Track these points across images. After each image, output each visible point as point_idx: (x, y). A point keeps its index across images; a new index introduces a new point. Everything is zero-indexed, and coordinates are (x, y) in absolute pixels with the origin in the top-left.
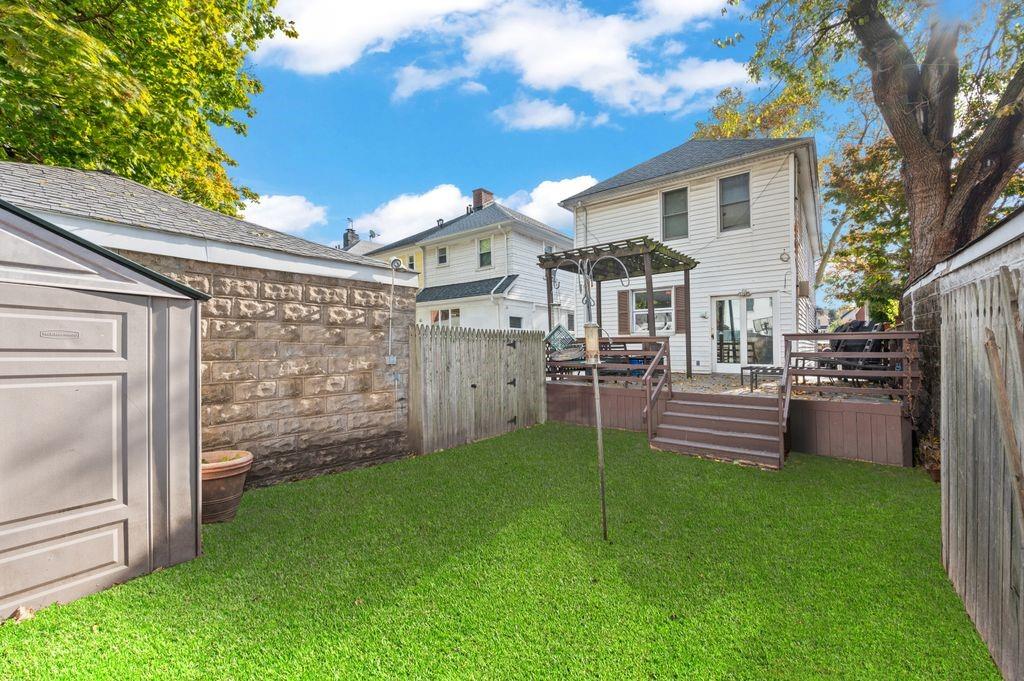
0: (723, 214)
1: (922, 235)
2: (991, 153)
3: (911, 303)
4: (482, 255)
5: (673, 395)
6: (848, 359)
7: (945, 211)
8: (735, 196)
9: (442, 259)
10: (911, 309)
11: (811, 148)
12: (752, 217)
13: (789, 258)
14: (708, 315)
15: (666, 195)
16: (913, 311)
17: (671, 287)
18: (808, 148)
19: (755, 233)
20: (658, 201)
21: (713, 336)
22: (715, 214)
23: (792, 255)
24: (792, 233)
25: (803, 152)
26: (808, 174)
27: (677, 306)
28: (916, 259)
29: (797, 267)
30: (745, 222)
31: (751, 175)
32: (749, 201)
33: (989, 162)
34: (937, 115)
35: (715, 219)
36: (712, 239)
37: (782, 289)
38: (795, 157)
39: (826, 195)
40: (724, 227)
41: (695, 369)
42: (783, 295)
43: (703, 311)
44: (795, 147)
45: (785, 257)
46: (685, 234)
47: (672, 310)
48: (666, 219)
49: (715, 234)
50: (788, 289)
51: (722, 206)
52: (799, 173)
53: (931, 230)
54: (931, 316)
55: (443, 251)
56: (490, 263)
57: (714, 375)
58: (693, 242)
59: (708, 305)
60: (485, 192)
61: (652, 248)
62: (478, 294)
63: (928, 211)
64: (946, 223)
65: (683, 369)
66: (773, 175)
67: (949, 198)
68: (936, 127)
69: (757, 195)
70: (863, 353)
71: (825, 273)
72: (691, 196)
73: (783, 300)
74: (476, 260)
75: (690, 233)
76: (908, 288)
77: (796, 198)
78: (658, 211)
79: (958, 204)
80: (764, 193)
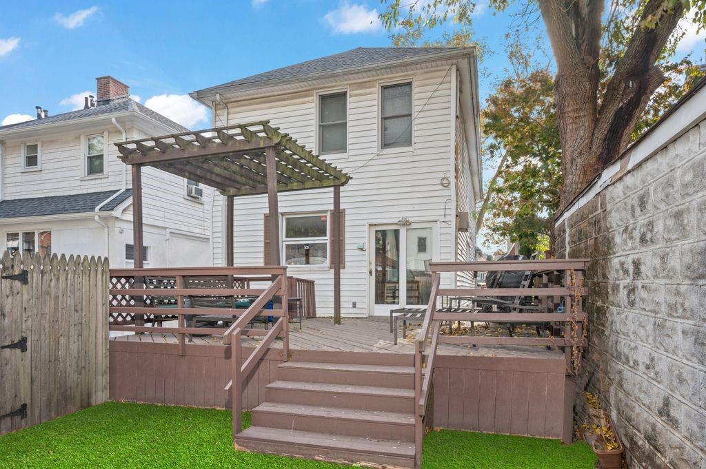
0: (384, 129)
1: (573, 159)
2: (631, 75)
3: (564, 231)
4: (90, 158)
5: (290, 355)
6: (503, 298)
7: (593, 134)
8: (396, 107)
9: (32, 161)
10: (564, 240)
11: (472, 59)
12: (414, 134)
13: (449, 183)
14: (366, 247)
15: (323, 98)
16: (567, 240)
17: (326, 212)
18: (469, 59)
19: (418, 152)
20: (313, 105)
21: (370, 272)
22: (375, 126)
23: (453, 180)
24: (453, 155)
25: (464, 63)
26: (469, 97)
27: (332, 235)
28: (566, 186)
29: (457, 195)
30: (407, 140)
31: (414, 84)
32: (410, 115)
33: (631, 83)
34: (587, 30)
35: (375, 133)
36: (371, 157)
37: (442, 219)
38: (457, 70)
39: (486, 126)
40: (385, 145)
41: (344, 312)
42: (443, 225)
43: (360, 242)
44: (457, 57)
45: (445, 181)
46: (342, 148)
47: (326, 240)
48: (323, 128)
49: (375, 150)
50: (447, 218)
51: (384, 119)
52: (461, 91)
53: (580, 154)
54: (592, 241)
55: (34, 148)
56: (101, 171)
57: (371, 318)
58: (351, 159)
59: (366, 234)
60: (115, 81)
61: (276, 140)
62: (78, 211)
63: (576, 134)
64: (594, 148)
65: (331, 312)
66: (436, 86)
67: (596, 121)
68: (586, 42)
69: (420, 108)
70: (520, 289)
71: (484, 219)
72: (351, 102)
73: (444, 231)
74: (83, 164)
75: (349, 147)
76: (562, 214)
77: (457, 117)
78: (313, 116)
79: (604, 126)
80: (427, 107)
